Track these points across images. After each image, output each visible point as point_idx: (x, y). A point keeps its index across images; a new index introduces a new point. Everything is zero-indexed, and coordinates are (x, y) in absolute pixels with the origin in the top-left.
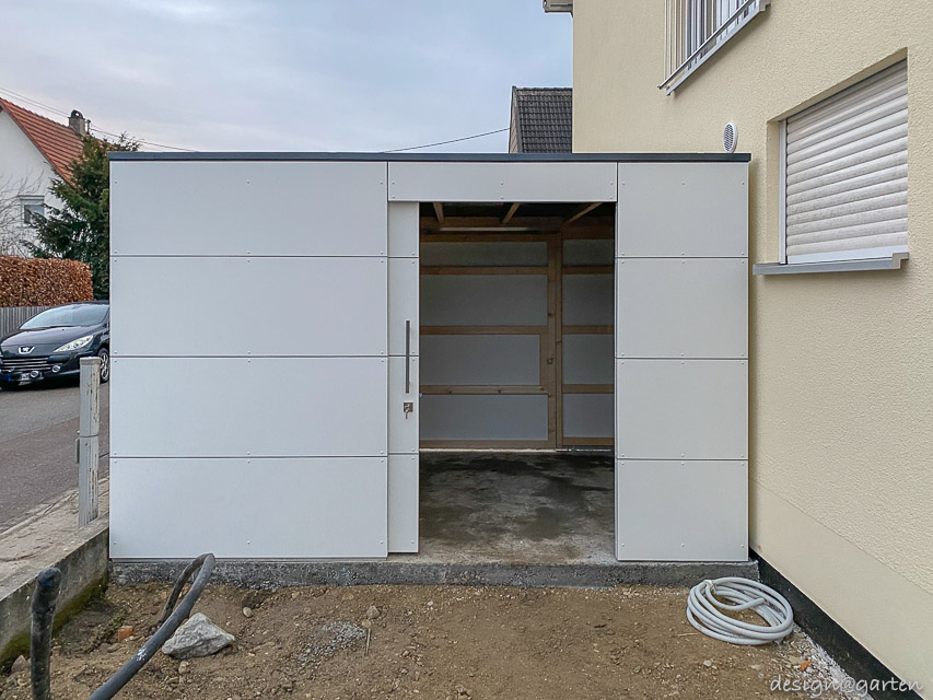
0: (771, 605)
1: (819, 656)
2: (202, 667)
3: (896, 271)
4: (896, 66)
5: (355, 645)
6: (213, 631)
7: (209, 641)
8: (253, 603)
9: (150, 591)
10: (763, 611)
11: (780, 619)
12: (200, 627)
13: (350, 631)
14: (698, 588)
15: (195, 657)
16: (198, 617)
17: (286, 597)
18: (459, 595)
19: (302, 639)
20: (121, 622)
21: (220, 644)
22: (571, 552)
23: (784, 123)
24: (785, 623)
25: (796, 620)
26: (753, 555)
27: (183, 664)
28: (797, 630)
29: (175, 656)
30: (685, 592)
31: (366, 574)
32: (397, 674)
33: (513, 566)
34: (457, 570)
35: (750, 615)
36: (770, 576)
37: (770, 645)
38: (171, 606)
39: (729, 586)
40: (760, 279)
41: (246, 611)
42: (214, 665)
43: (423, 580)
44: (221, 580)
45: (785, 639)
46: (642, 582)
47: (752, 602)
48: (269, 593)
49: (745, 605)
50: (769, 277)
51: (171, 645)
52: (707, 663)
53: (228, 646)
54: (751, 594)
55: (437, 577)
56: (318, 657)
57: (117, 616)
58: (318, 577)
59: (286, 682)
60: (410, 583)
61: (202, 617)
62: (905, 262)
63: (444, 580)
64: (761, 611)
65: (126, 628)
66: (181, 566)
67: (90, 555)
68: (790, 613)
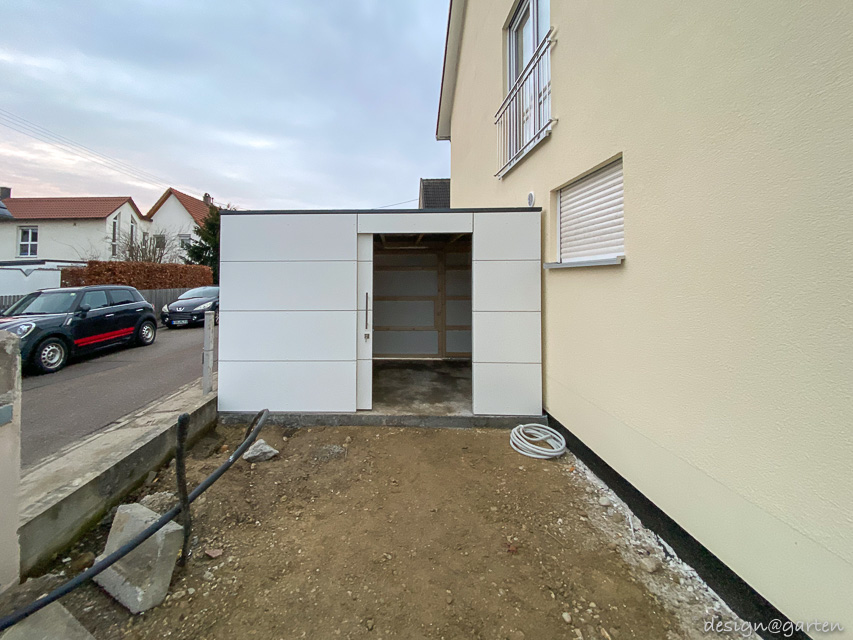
0: (554, 439)
1: (580, 465)
2: (262, 465)
3: (619, 265)
4: (616, 161)
5: (339, 456)
6: (268, 448)
7: (265, 453)
8: (288, 435)
9: (237, 428)
10: (550, 441)
11: (559, 445)
12: (261, 446)
13: (337, 449)
14: (515, 430)
15: (260, 461)
16: (260, 441)
17: (305, 432)
18: (392, 432)
19: (313, 453)
20: (223, 443)
21: (271, 455)
22: (450, 410)
23: (559, 191)
24: (562, 447)
25: (568, 446)
26: (544, 412)
27: (253, 465)
28: (568, 451)
29: (250, 460)
30: (509, 431)
31: (344, 420)
32: (361, 471)
33: (420, 417)
34: (391, 419)
35: (543, 443)
36: (553, 423)
37: (553, 459)
38: (248, 435)
39: (532, 429)
40: (547, 271)
41: (285, 438)
42: (268, 465)
43: (374, 423)
44: (272, 423)
45: (562, 456)
46: (486, 426)
47: (544, 437)
48: (295, 430)
49: (541, 438)
50: (551, 270)
51: (247, 455)
52: (521, 468)
53: (275, 456)
54: (544, 432)
55: (381, 422)
56: (320, 463)
57: (221, 440)
58: (322, 421)
59: (304, 475)
60: (367, 425)
61: (262, 441)
62: (623, 261)
63: (384, 423)
64: (549, 441)
65: (225, 446)
66: (253, 415)
67: (208, 410)
68: (564, 442)
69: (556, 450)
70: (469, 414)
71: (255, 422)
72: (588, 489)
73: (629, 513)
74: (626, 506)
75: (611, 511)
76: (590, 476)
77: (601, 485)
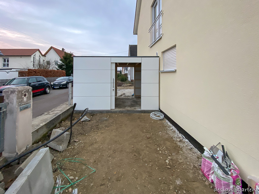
1: (167, 121)
2: (86, 123)
3: (175, 71)
4: (175, 46)
5: (106, 120)
6: (88, 118)
8: (92, 116)
9: (78, 114)
12: (85, 118)
13: (106, 119)
14: (151, 113)
17: (97, 115)
18: (120, 114)
19: (99, 120)
21: (88, 120)
22: (135, 109)
23: (164, 52)
25: (164, 117)
26: (159, 109)
27: (84, 123)
29: (83, 121)
30: (149, 114)
31: (107, 112)
32: (112, 123)
33: (127, 111)
34: (120, 111)
35: (159, 116)
36: (161, 111)
37: (161, 120)
38: (82, 116)
39: (156, 113)
40: (160, 73)
42: (88, 122)
44: (88, 113)
45: (163, 119)
46: (145, 113)
47: (159, 115)
48: (94, 114)
50: (162, 72)
51: (82, 120)
52: (152, 122)
54: (159, 114)
55: (117, 112)
56: (101, 122)
58: (101, 112)
59: (97, 125)
60: (114, 113)
63: (118, 112)
64: (160, 116)
65: (76, 118)
66: (83, 111)
67: (70, 109)
68: (163, 116)
69: (161, 117)
70: (140, 110)
71: (83, 113)
72: (168, 126)
73: (176, 131)
74: (176, 129)
75: (172, 130)
76: (169, 123)
77: (171, 125)
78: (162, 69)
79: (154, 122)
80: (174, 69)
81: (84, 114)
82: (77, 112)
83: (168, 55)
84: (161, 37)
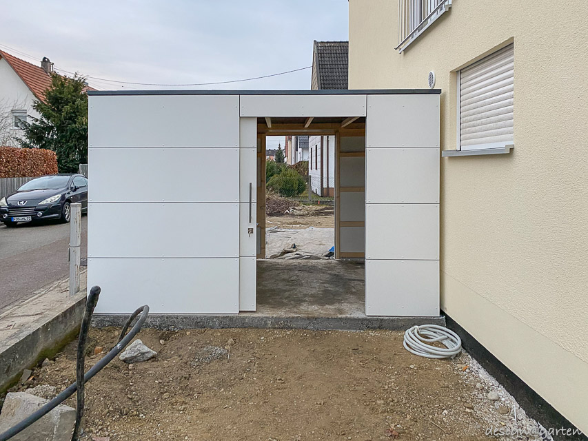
0: (452, 340)
1: (474, 364)
2: (141, 366)
3: (507, 155)
4: (507, 47)
5: (221, 357)
6: (146, 349)
7: (143, 354)
8: (166, 338)
9: (109, 331)
10: (445, 342)
11: (454, 346)
12: (138, 346)
13: (219, 350)
14: (409, 331)
15: (137, 362)
16: (137, 342)
17: (183, 335)
18: (278, 334)
19: (193, 355)
20: (94, 346)
21: (150, 355)
22: (341, 311)
23: (460, 72)
24: (456, 347)
25: (463, 345)
26: (442, 313)
27: (131, 365)
28: (464, 352)
29: (126, 361)
30: (402, 332)
31: (227, 322)
32: (244, 371)
33: (308, 318)
34: (277, 320)
35: (439, 344)
36: (450, 324)
37: (447, 359)
38: (122, 337)
39: (427, 329)
40: (446, 158)
41: (161, 341)
42: (147, 366)
43: (259, 325)
45: (457, 355)
46: (380, 328)
47: (439, 338)
48: (174, 333)
49: (436, 339)
50: (451, 158)
51: (123, 355)
52: (412, 366)
53: (153, 357)
54: (440, 333)
55: (266, 324)
56: (202, 363)
57: (92, 343)
58: (201, 324)
59: (185, 374)
60: (251, 328)
61: (139, 342)
62: (512, 150)
63: (270, 326)
65: (98, 348)
66: (126, 318)
67: (77, 310)
68: (459, 342)
69: (451, 349)
70: (358, 315)
71: (128, 325)
72: (478, 385)
73: (515, 406)
74: (513, 399)
75: (497, 404)
76: (483, 374)
77: (492, 381)
78: (451, 145)
79: (420, 368)
80: (503, 145)
81: (130, 331)
82: (102, 321)
83: (480, 84)
84: (450, 8)
